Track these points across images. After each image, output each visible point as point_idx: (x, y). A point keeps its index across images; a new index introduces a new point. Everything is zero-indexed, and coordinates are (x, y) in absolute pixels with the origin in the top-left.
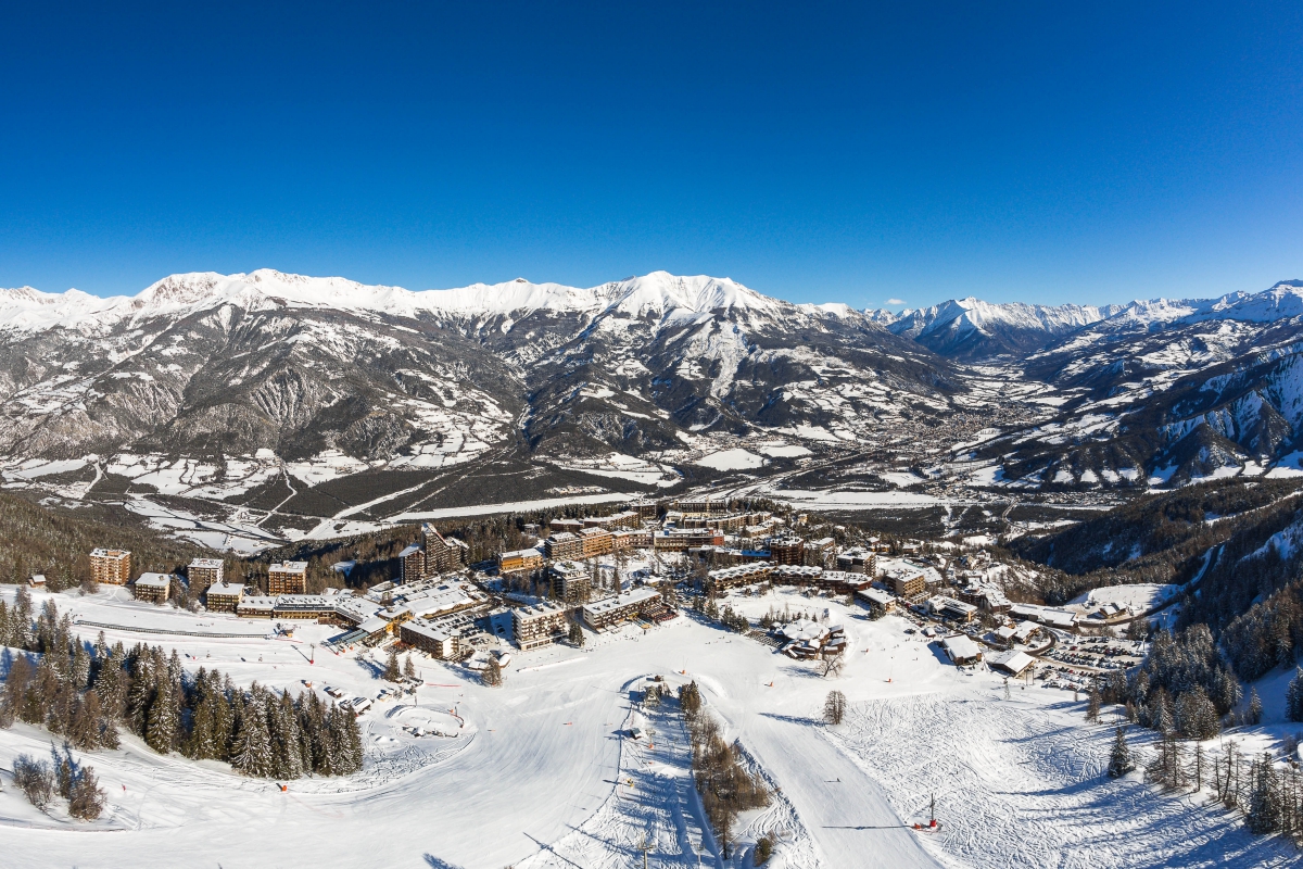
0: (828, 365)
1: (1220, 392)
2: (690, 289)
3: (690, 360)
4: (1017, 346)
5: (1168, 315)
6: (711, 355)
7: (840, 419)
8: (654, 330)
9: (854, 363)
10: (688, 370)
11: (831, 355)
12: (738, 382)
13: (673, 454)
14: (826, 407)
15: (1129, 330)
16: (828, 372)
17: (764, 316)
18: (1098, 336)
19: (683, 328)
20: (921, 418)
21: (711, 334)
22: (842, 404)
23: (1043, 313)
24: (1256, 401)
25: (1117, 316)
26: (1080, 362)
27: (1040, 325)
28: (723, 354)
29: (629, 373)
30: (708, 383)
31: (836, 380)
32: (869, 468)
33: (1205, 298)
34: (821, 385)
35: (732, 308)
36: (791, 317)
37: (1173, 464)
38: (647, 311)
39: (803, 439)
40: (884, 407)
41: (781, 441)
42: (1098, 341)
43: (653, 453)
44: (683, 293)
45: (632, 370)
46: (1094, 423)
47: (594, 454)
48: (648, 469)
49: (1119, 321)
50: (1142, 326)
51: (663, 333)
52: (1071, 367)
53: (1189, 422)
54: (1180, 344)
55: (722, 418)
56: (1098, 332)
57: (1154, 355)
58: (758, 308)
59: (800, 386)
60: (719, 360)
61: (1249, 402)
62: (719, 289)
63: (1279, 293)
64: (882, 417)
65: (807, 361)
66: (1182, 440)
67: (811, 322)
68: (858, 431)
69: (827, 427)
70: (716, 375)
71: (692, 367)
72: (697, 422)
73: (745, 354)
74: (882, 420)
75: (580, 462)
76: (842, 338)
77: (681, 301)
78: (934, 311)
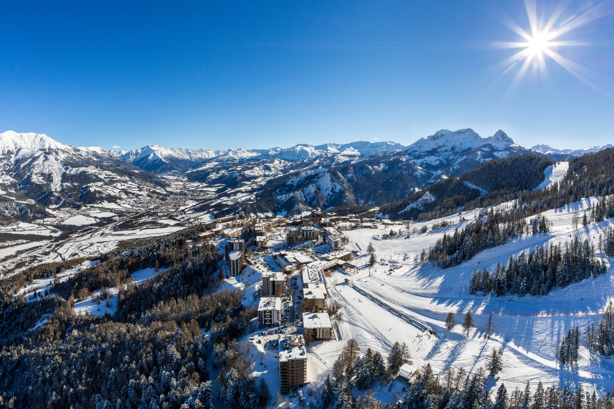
0: (106, 175)
1: (295, 185)
2: (26, 139)
3: (36, 174)
4: (180, 167)
5: (247, 155)
6: (46, 171)
7: (121, 199)
8: (13, 160)
9: (118, 173)
10: (36, 179)
11: (106, 170)
12: (64, 184)
13: (48, 220)
14: (112, 194)
15: (230, 161)
16: (107, 178)
17: (66, 152)
18: (216, 163)
19: (28, 158)
20: (157, 197)
21: (44, 161)
22: (120, 192)
23: (190, 153)
24: (312, 188)
25: (224, 155)
26: (214, 174)
27: (188, 158)
28: (52, 171)
29: (6, 182)
30: (49, 185)
31: (111, 182)
32: (150, 219)
33: (262, 149)
34: (106, 184)
35: (49, 149)
36: (78, 153)
37: (285, 211)
38: (7, 151)
39: (108, 209)
40: (138, 192)
41: (98, 211)
42: (217, 165)
43: (38, 220)
44: (23, 142)
45: (7, 180)
46: (243, 196)
47: (10, 223)
48: (40, 228)
49: (225, 157)
50: (236, 159)
51: (18, 162)
52: (211, 176)
53: (287, 195)
54: (259, 167)
55: (65, 201)
56: (216, 161)
57: (249, 171)
58: (62, 148)
59: (96, 184)
60: (51, 174)
61: (309, 189)
62: (41, 139)
63: (298, 148)
64: (140, 197)
65: (95, 173)
66: (286, 202)
67: (88, 155)
68: (131, 204)
69: (116, 203)
70: (52, 181)
71: (38, 178)
72: (52, 204)
73: (64, 171)
74: (140, 199)
75: (4, 228)
76: (104, 163)
77: (23, 146)
78: (140, 151)
